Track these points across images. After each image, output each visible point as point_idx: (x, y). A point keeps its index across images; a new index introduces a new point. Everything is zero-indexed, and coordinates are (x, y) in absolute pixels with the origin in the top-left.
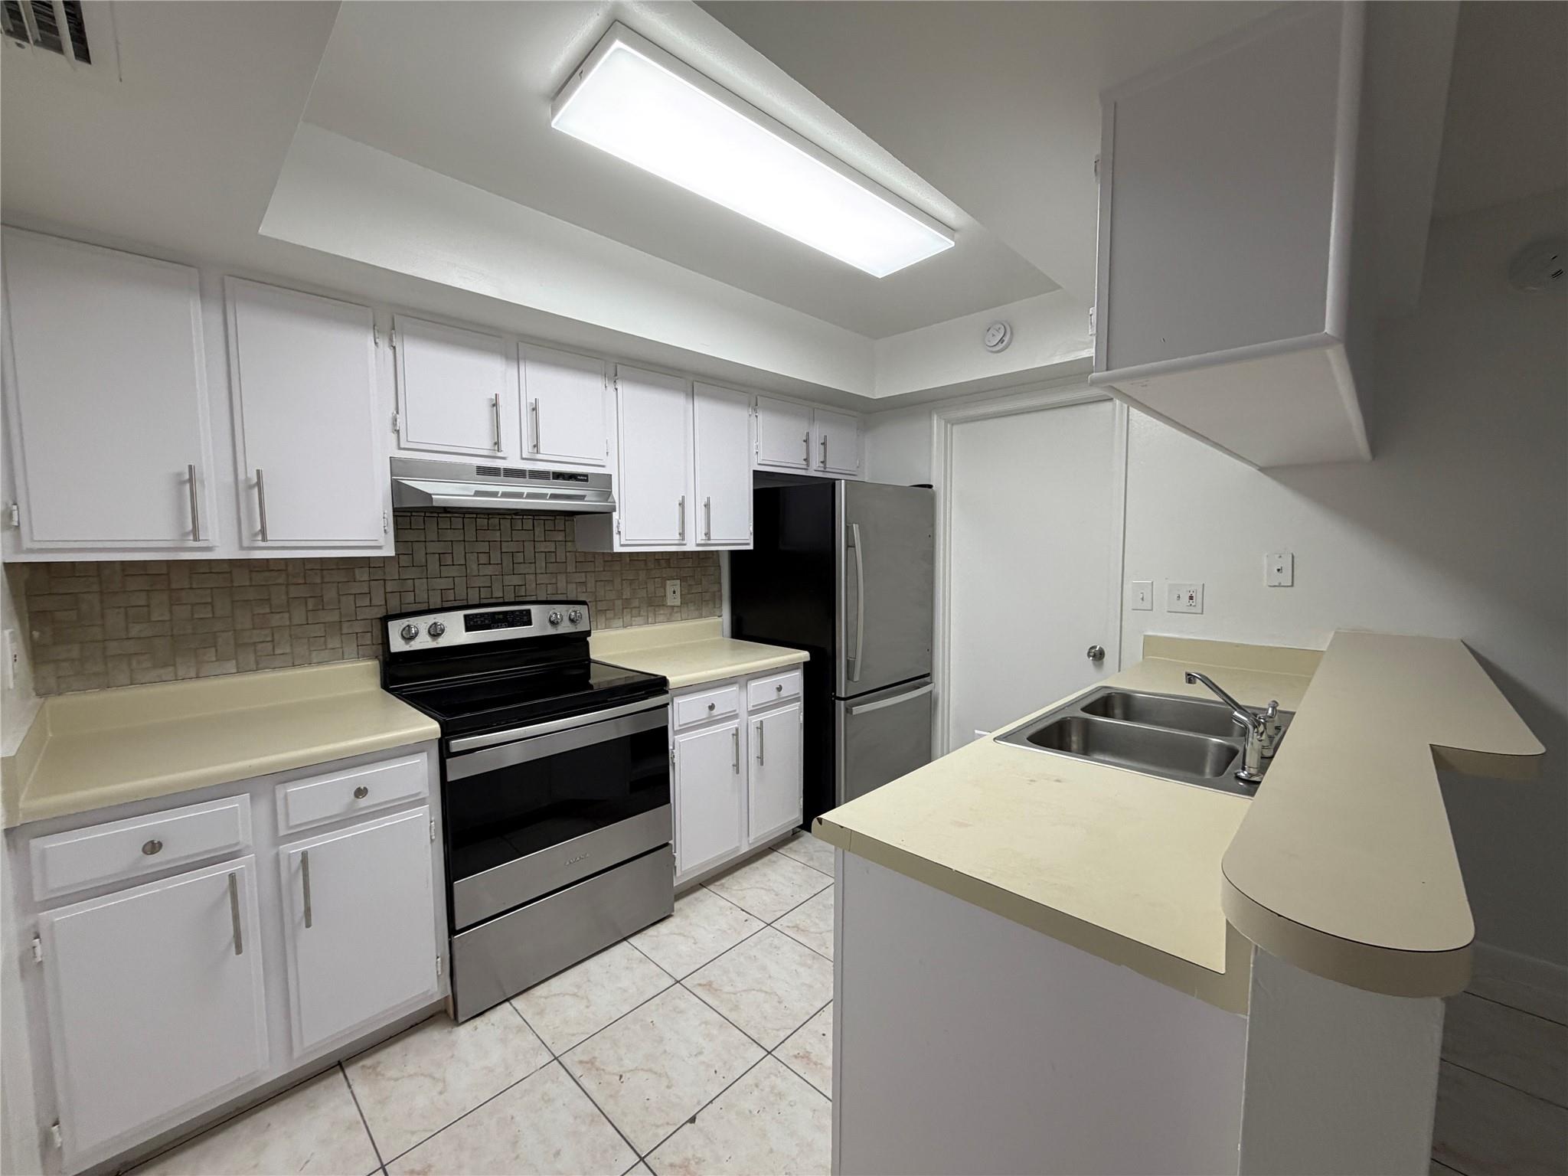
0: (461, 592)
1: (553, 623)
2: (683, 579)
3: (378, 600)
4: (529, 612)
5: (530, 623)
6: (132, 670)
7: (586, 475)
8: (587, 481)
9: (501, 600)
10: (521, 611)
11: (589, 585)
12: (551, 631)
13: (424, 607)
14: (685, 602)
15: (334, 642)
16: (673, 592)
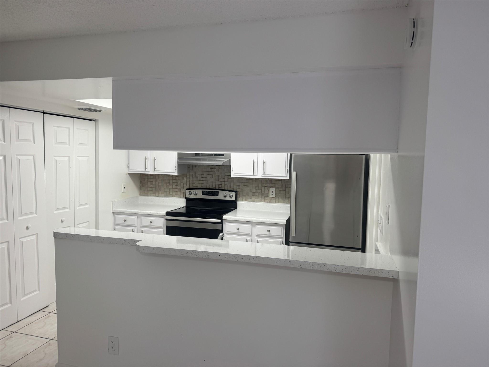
0: (205, 185)
1: (225, 197)
2: (276, 188)
3: (188, 185)
5: (218, 195)
8: (223, 156)
10: (216, 192)
12: (223, 199)
14: (277, 196)
15: (179, 193)
16: (272, 192)
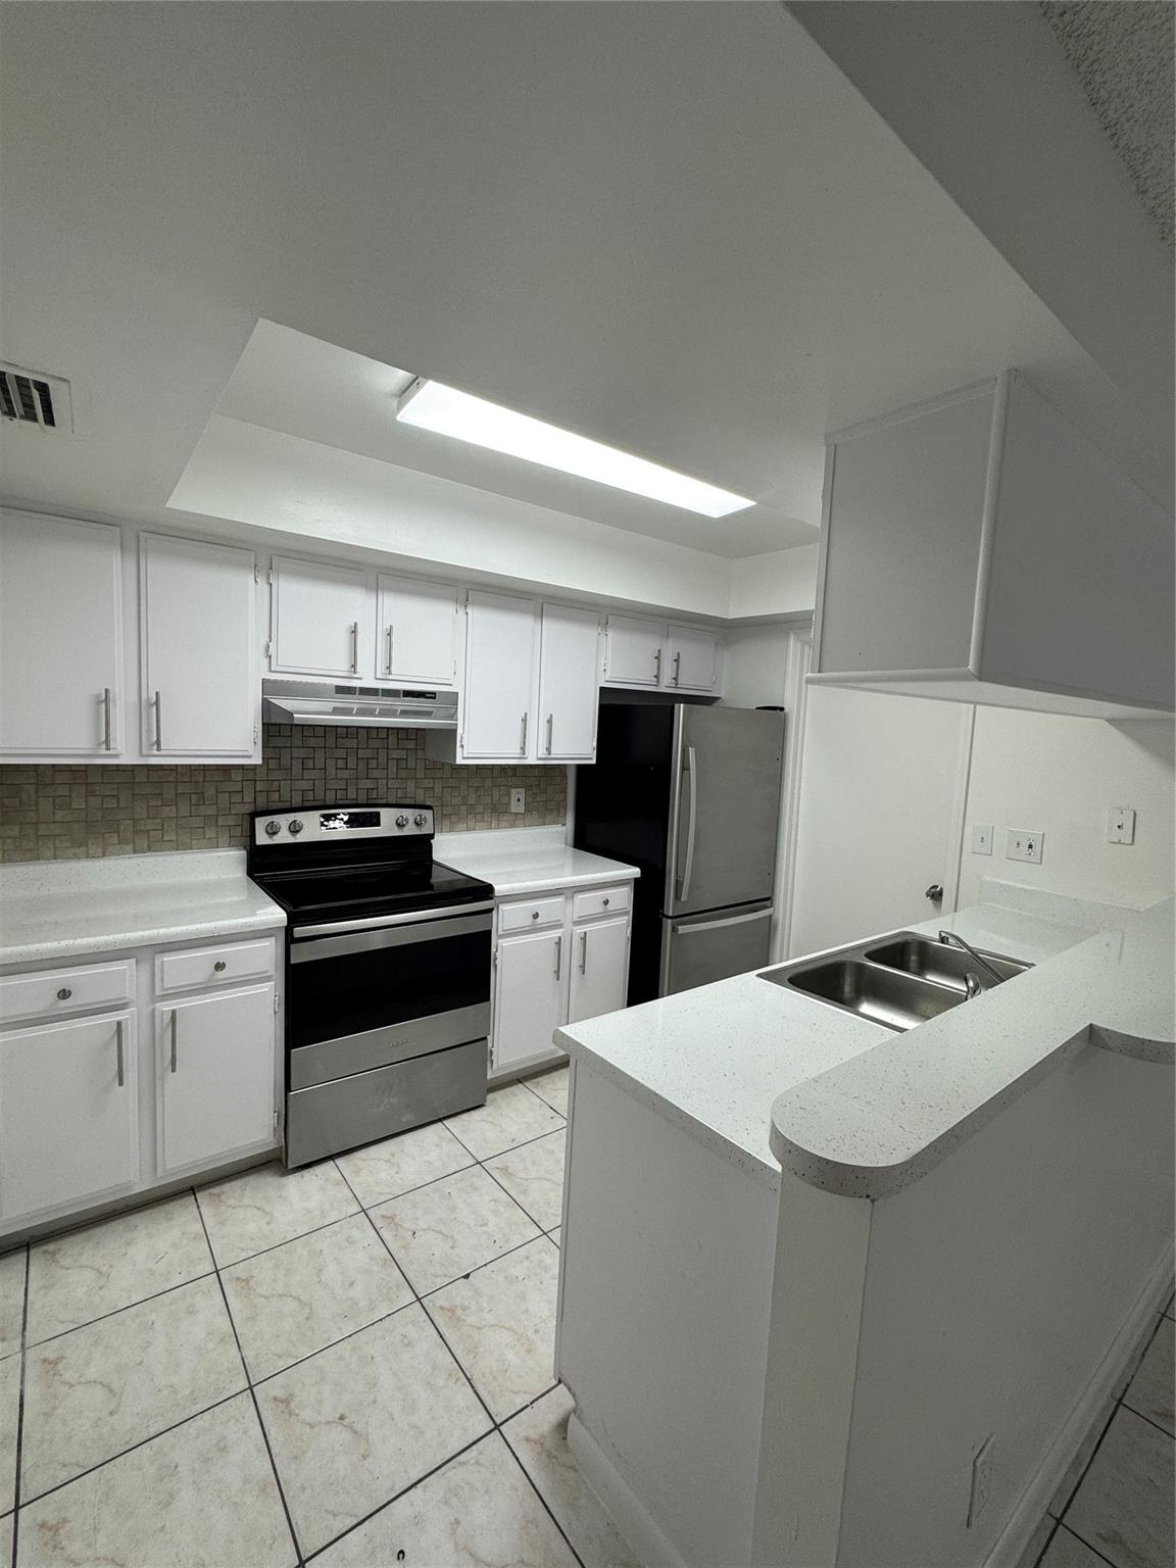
0: (319, 794)
1: (400, 825)
2: (528, 788)
3: (249, 798)
4: (379, 813)
5: (378, 824)
6: (55, 848)
7: (434, 693)
8: (434, 698)
9: (354, 802)
10: (371, 813)
11: (436, 790)
12: (396, 832)
13: (287, 805)
14: (528, 809)
15: (210, 833)
16: (517, 800)
